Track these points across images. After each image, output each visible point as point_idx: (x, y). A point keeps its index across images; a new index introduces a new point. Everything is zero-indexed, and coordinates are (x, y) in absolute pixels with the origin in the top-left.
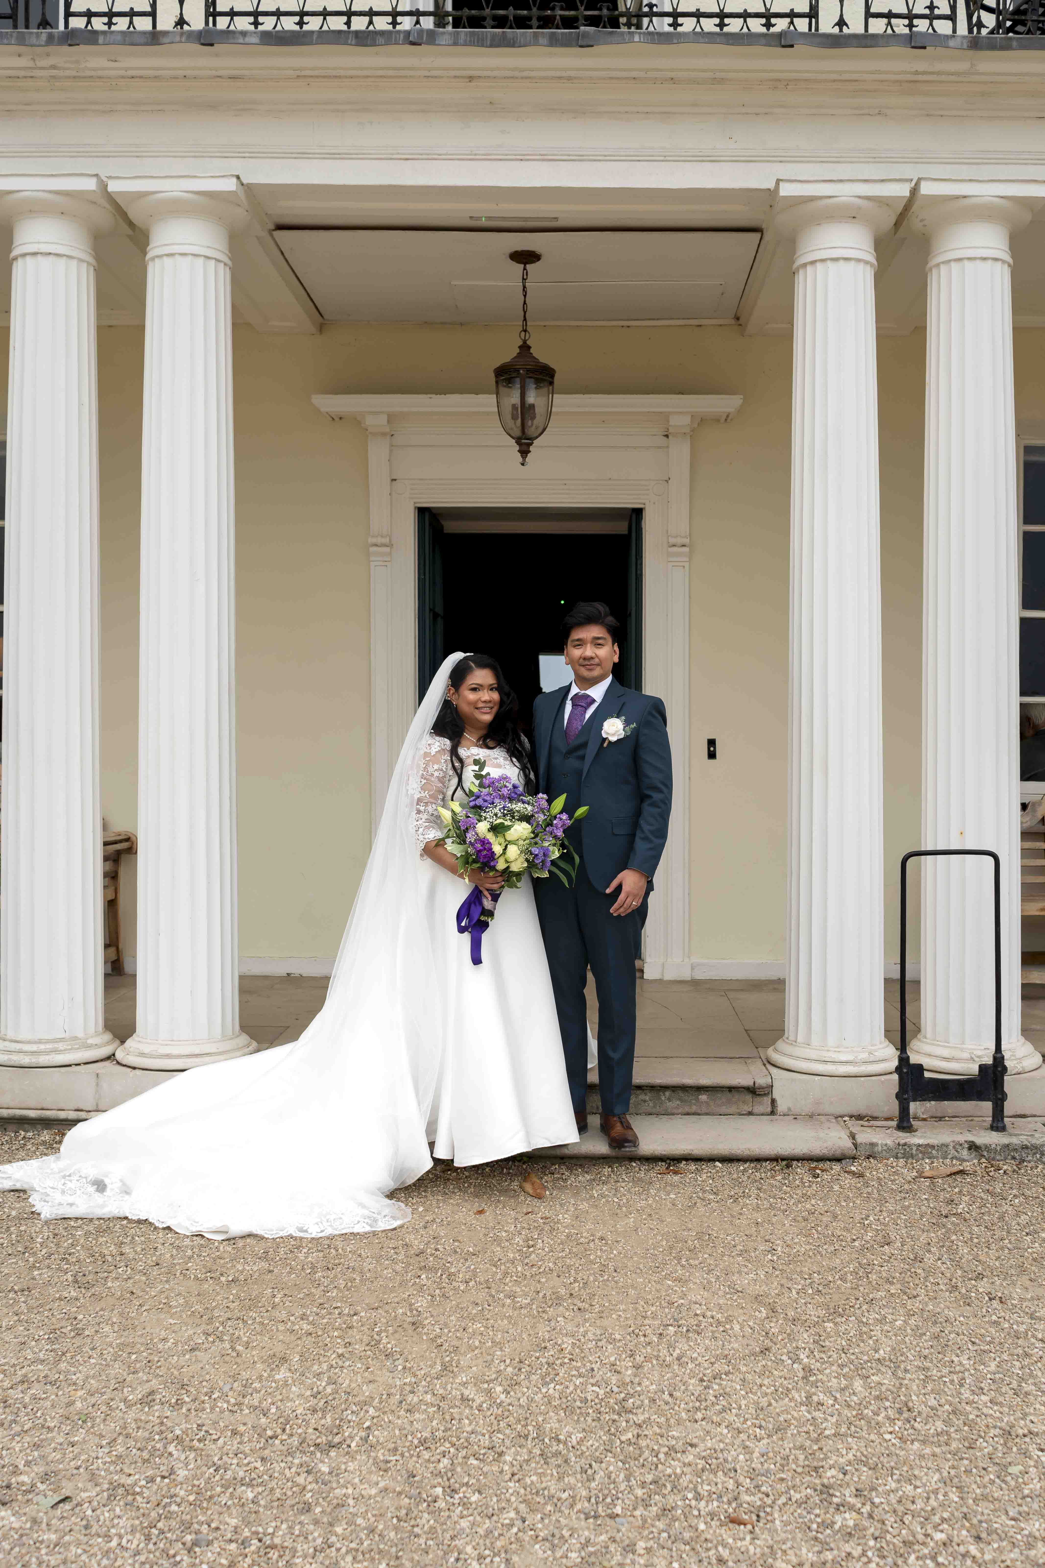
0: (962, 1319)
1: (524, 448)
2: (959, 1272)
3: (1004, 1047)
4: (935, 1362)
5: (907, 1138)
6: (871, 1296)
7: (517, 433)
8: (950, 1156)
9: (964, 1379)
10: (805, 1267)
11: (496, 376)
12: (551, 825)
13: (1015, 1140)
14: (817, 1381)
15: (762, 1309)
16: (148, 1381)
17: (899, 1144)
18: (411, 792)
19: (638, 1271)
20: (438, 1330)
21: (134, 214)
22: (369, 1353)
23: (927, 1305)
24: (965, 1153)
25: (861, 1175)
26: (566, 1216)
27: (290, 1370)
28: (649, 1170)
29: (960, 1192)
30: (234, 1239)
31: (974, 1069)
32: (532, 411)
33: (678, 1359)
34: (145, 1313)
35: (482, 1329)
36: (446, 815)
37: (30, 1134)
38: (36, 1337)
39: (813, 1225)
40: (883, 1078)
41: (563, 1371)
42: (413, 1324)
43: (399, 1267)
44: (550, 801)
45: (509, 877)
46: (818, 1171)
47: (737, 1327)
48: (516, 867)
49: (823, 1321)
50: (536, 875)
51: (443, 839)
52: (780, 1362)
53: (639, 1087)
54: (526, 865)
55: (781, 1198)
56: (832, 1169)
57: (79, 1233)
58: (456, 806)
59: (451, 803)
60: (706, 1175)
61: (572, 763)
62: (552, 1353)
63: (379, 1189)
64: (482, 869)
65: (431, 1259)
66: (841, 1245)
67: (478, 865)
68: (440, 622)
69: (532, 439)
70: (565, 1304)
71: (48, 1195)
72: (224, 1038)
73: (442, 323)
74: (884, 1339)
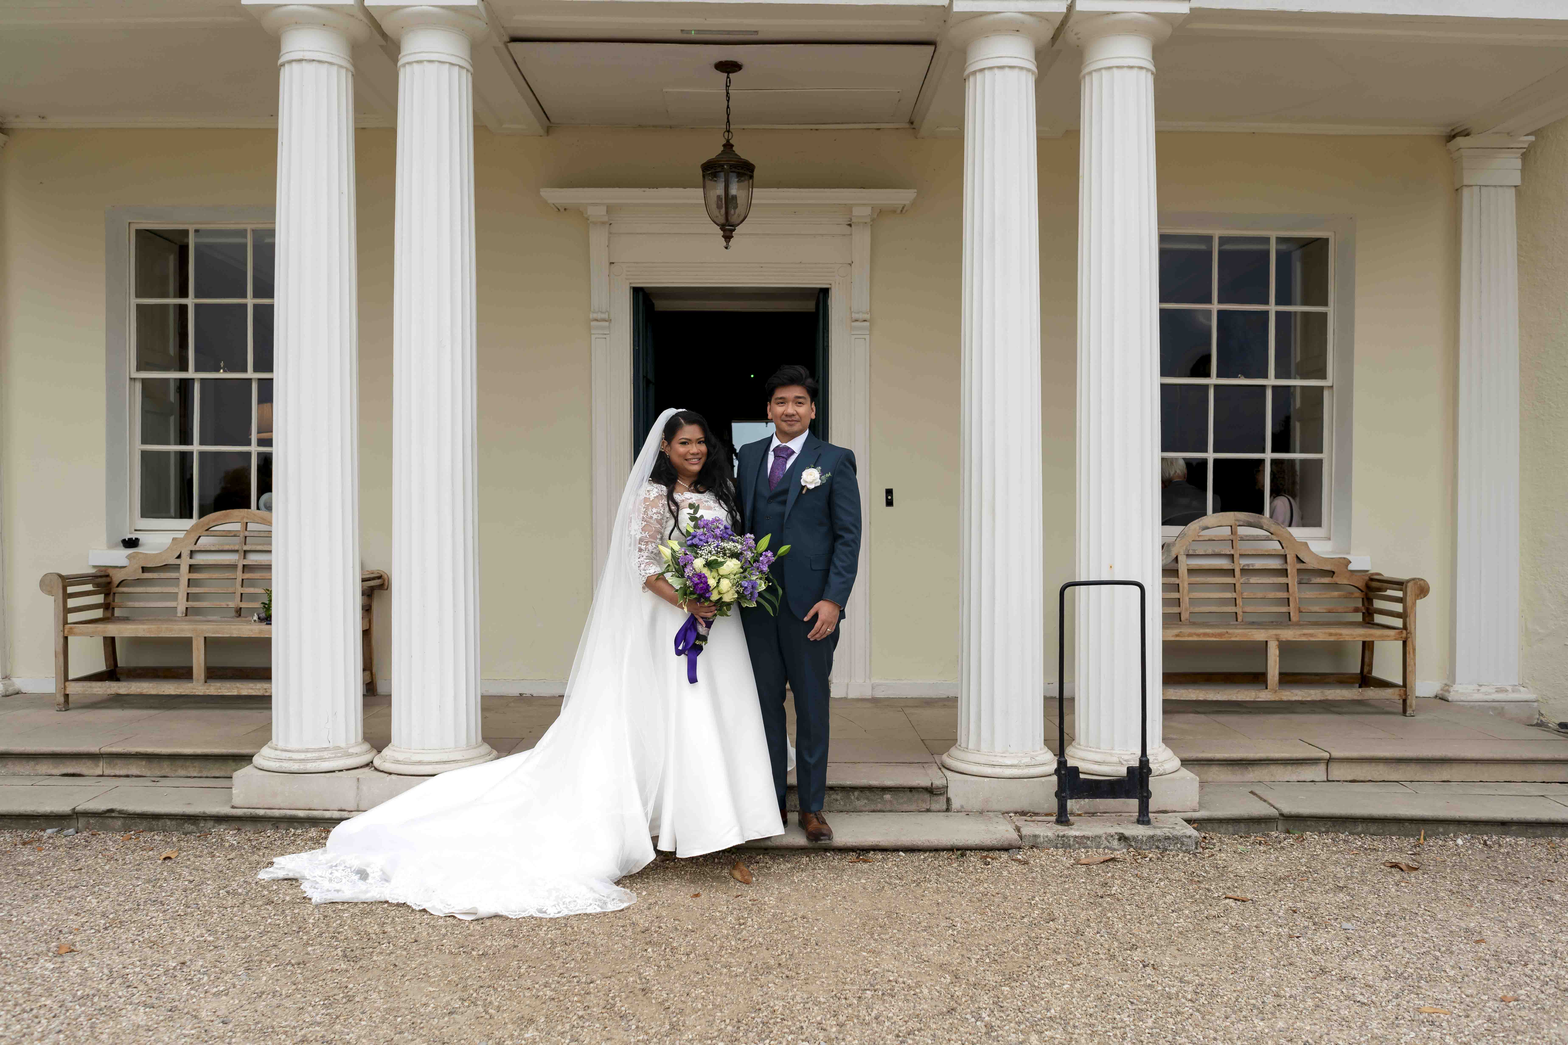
0: (1120, 983)
1: (728, 234)
2: (1116, 944)
3: (1148, 752)
4: (1099, 1019)
5: (1065, 830)
6: (1041, 964)
7: (722, 220)
8: (1103, 846)
9: (1125, 1033)
10: (981, 940)
11: (703, 171)
12: (758, 561)
13: (1158, 832)
14: (998, 1036)
15: (947, 976)
16: (412, 1040)
17: (1058, 836)
18: (633, 533)
19: (837, 944)
20: (665, 995)
21: (388, 26)
22: (605, 1015)
23: (1090, 972)
24: (1115, 844)
25: (1026, 863)
26: (771, 898)
27: (537, 1030)
28: (841, 859)
29: (1113, 876)
30: (482, 919)
31: (1123, 771)
32: (734, 202)
33: (876, 1018)
34: (407, 983)
35: (703, 994)
36: (666, 552)
37: (299, 831)
38: (313, 1003)
39: (986, 905)
40: (1043, 779)
41: (776, 1029)
42: (643, 990)
43: (628, 942)
44: (756, 541)
45: (721, 606)
46: (989, 860)
47: (926, 991)
48: (727, 598)
49: (1000, 985)
50: (745, 605)
51: (663, 574)
52: (965, 1020)
53: (832, 788)
54: (736, 596)
55: (957, 883)
56: (1000, 857)
57: (346, 915)
58: (675, 545)
59: (669, 542)
60: (891, 863)
61: (775, 508)
62: (765, 1013)
63: (608, 877)
64: (698, 600)
65: (656, 935)
66: (1012, 922)
67: (695, 596)
68: (652, 388)
69: (735, 226)
70: (775, 973)
71: (317, 883)
72: (469, 746)
73: (653, 126)
74: (1054, 1000)
